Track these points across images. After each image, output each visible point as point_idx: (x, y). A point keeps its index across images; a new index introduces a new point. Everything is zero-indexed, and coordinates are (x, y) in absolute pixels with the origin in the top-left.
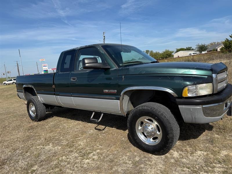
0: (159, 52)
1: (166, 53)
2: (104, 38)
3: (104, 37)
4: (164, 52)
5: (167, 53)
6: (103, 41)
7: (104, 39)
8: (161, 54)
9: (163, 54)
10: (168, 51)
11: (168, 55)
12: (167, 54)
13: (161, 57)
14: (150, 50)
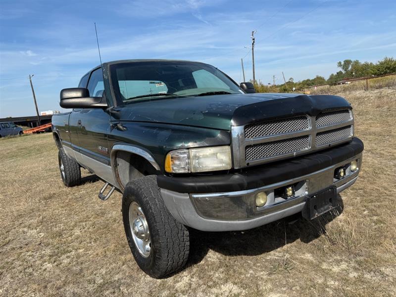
0: (371, 64)
1: (385, 66)
2: (254, 42)
3: (254, 39)
4: (381, 64)
5: (388, 64)
6: (251, 48)
7: (253, 44)
8: (374, 67)
9: (378, 68)
10: (391, 61)
11: (389, 68)
12: (388, 66)
13: (373, 74)
14: (353, 60)
